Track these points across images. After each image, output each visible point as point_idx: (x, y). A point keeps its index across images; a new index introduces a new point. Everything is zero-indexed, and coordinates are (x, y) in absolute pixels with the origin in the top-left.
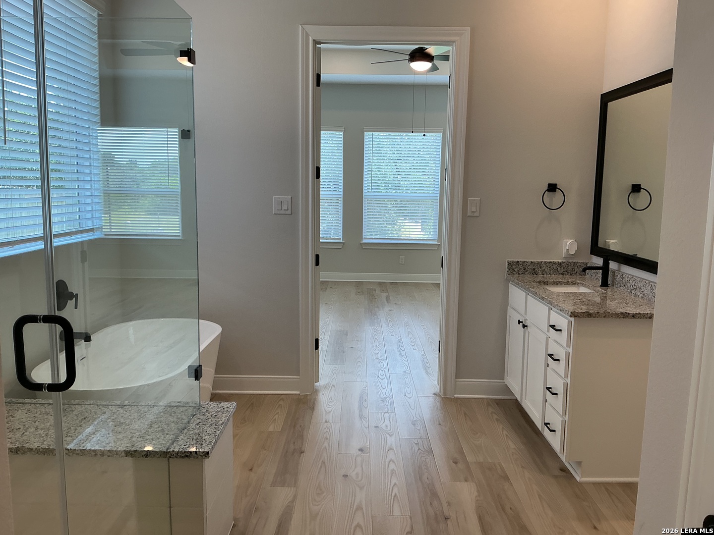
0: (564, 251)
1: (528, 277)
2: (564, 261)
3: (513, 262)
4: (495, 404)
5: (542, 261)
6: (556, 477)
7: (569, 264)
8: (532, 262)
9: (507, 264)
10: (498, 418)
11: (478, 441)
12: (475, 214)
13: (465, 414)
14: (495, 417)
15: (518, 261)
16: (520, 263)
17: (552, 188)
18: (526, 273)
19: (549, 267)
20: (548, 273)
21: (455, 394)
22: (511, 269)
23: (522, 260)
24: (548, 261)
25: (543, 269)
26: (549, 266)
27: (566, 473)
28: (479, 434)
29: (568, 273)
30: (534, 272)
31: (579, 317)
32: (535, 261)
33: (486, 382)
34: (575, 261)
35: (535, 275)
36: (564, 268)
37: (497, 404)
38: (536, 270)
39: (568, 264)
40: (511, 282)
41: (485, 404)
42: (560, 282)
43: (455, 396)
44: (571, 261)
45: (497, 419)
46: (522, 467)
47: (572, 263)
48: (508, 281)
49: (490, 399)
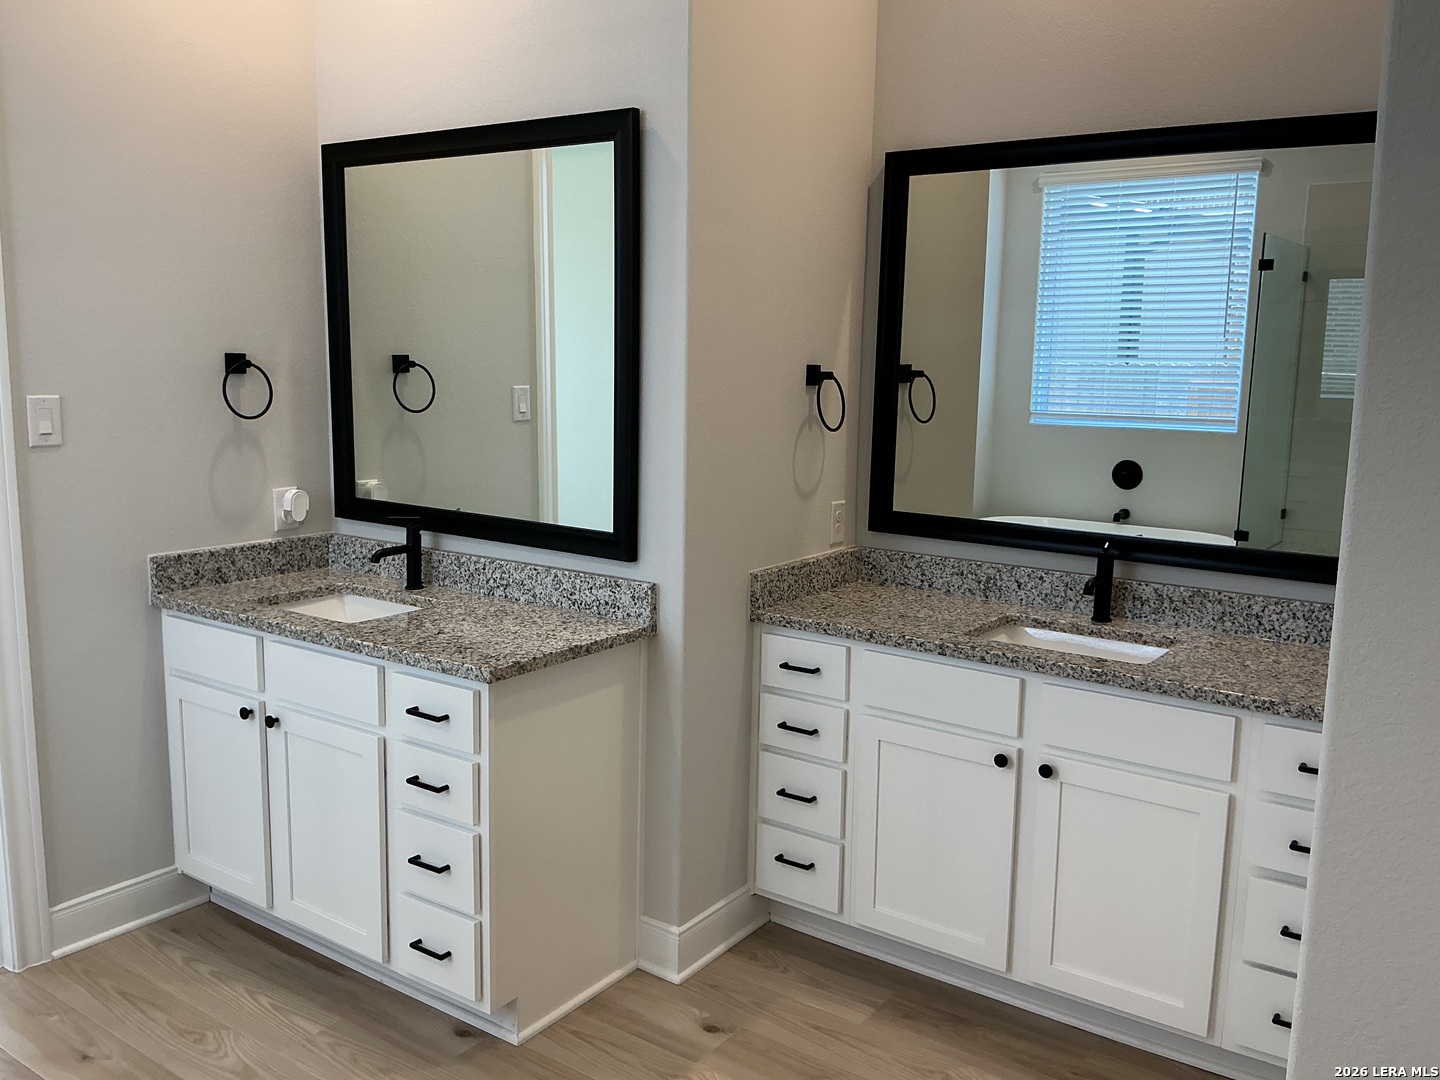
0: (278, 514)
1: (207, 591)
2: (280, 539)
3: (168, 559)
4: (173, 934)
5: (234, 545)
6: (464, 1058)
7: (294, 546)
8: (212, 554)
9: (149, 566)
10: (215, 969)
11: (226, 1055)
12: (54, 440)
13: (123, 994)
14: (204, 969)
15: (179, 556)
16: (185, 559)
17: (236, 364)
18: (201, 582)
19: (253, 560)
20: (251, 574)
21: (55, 949)
22: (164, 579)
23: (187, 551)
24: (247, 543)
25: (239, 565)
26: (251, 557)
27: (474, 1036)
28: (210, 1035)
29: (293, 566)
30: (221, 578)
31: (505, 678)
32: (218, 547)
33: (131, 886)
34: (302, 536)
35: (223, 585)
36: (283, 556)
37: (176, 931)
38: (224, 570)
39: (292, 545)
40: (164, 611)
41: (147, 942)
42: (302, 593)
43: (56, 953)
44: (294, 537)
45: (213, 974)
46: (381, 1070)
47: (299, 543)
48: (156, 608)
49: (149, 925)
